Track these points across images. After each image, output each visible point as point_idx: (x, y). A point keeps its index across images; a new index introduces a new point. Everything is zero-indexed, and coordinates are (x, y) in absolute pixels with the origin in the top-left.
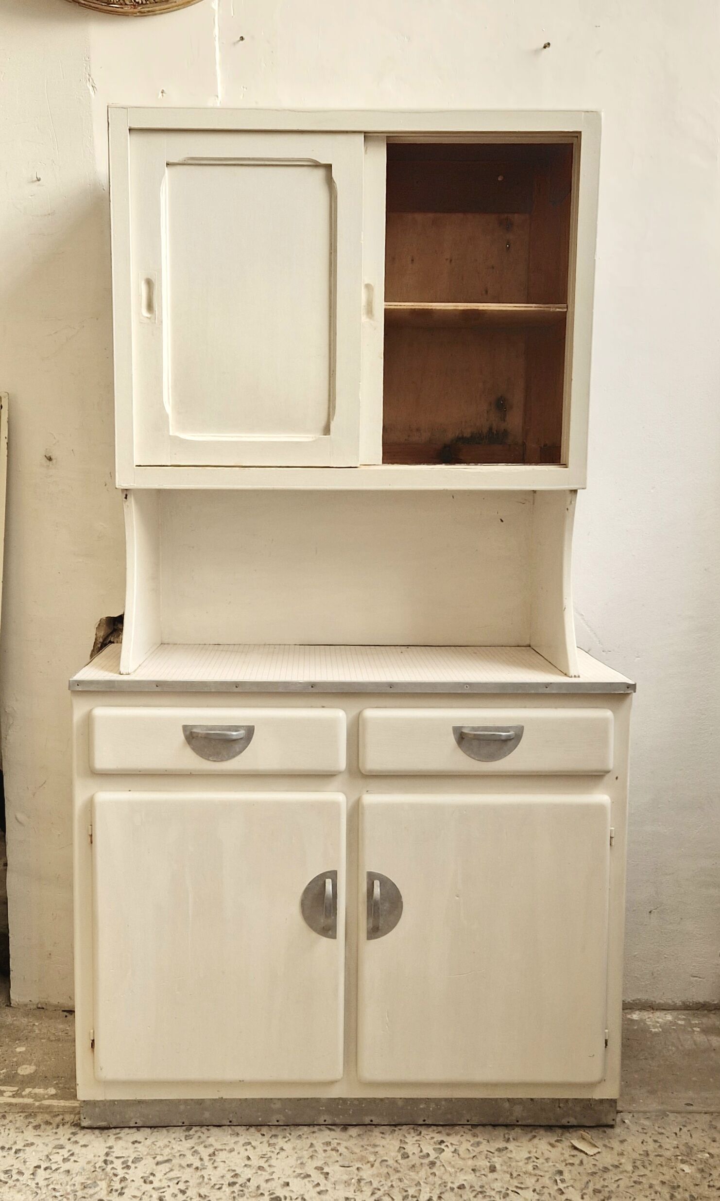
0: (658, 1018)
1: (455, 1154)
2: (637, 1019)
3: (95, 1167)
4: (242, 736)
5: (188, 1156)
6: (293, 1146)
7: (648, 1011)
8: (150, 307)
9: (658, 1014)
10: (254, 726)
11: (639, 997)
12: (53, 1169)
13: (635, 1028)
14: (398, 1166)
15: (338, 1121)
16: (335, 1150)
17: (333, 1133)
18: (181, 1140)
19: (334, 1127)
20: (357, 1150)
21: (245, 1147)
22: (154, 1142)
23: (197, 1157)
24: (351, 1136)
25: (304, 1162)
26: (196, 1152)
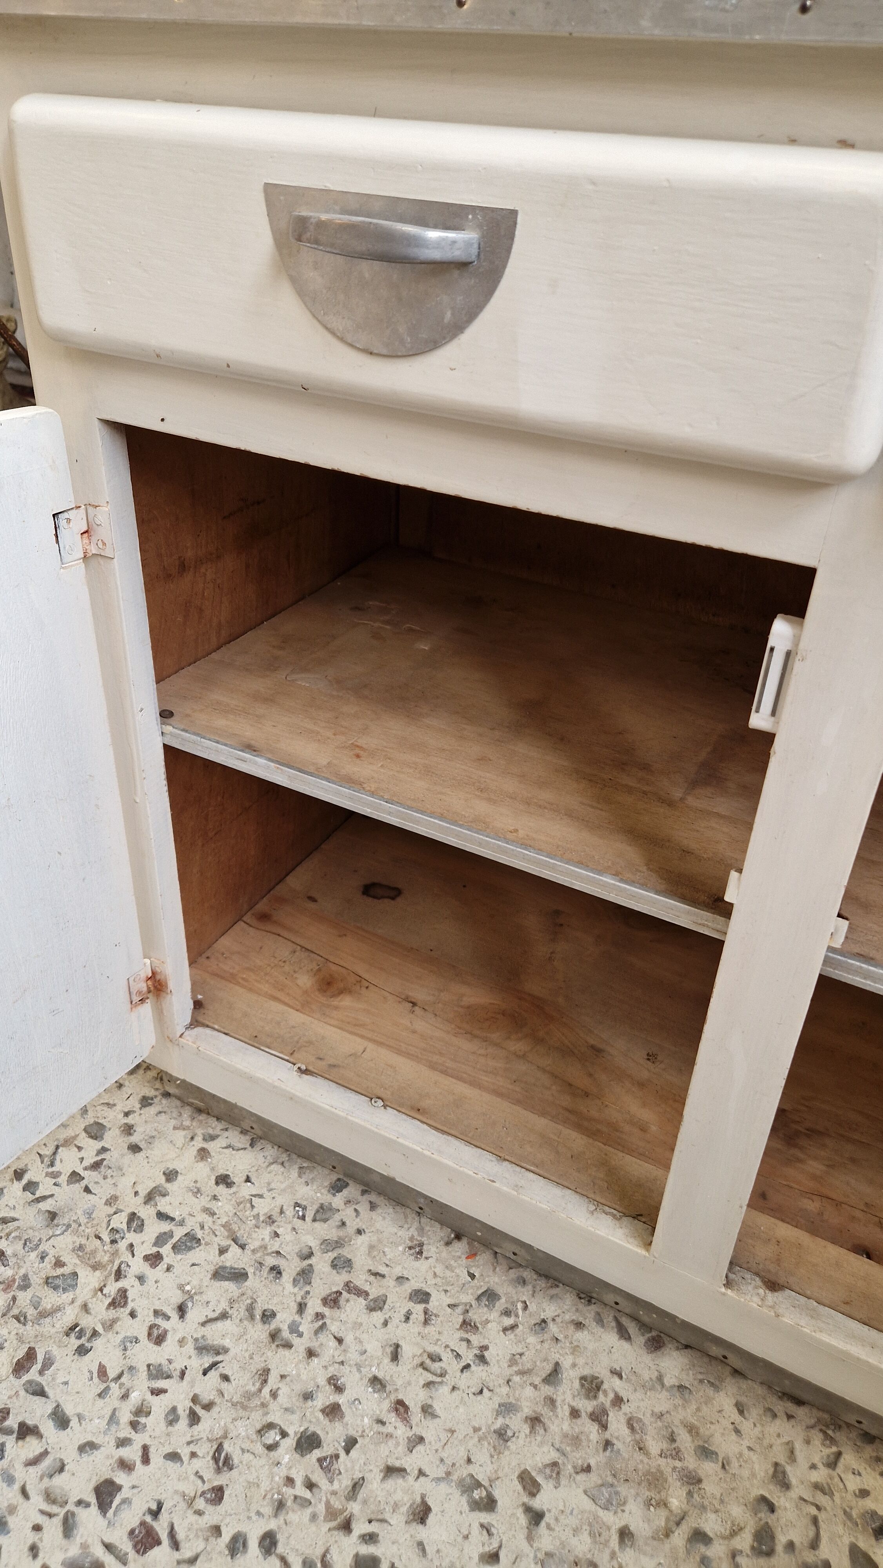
16: (599, 1418)
17: (625, 1345)
18: (303, 1218)
19: (632, 1328)
20: (655, 1446)
21: (411, 1305)
22: (255, 1196)
23: (299, 1293)
24: (660, 1378)
25: (510, 1433)
26: (305, 1275)
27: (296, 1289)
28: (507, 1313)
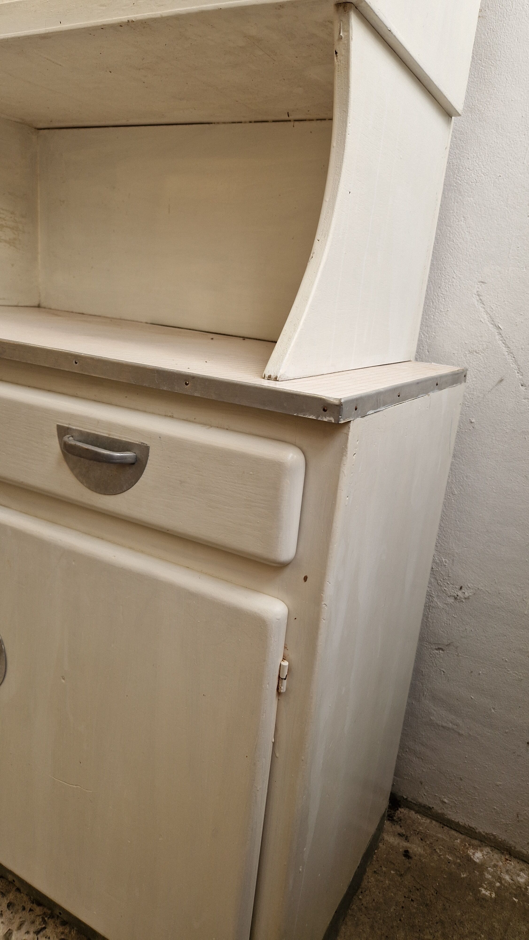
0: (507, 871)
2: (477, 861)
7: (502, 853)
9: (511, 865)
11: (495, 834)
13: (463, 876)
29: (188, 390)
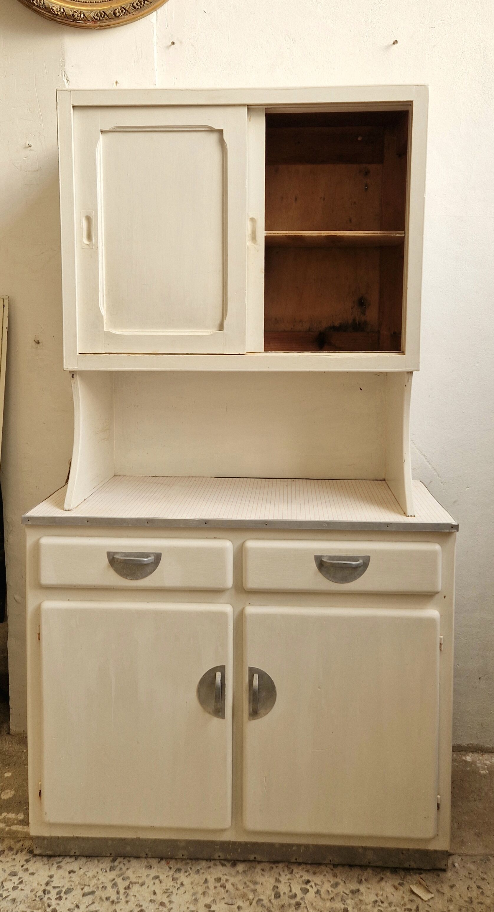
0: (486, 760)
1: (317, 895)
2: (470, 760)
3: (36, 896)
4: (151, 561)
5: (108, 888)
6: (191, 880)
7: (479, 753)
8: (89, 237)
9: (486, 756)
10: (161, 553)
11: (472, 742)
12: (4, 896)
13: (468, 769)
14: (271, 905)
15: (229, 857)
16: (223, 886)
17: (224, 868)
18: (106, 871)
19: (225, 863)
20: (241, 887)
21: (154, 881)
22: (86, 872)
23: (115, 890)
24: (238, 872)
25: (198, 898)
26: (115, 885)
27: (114, 889)
28: (186, 872)
29: (388, 529)
